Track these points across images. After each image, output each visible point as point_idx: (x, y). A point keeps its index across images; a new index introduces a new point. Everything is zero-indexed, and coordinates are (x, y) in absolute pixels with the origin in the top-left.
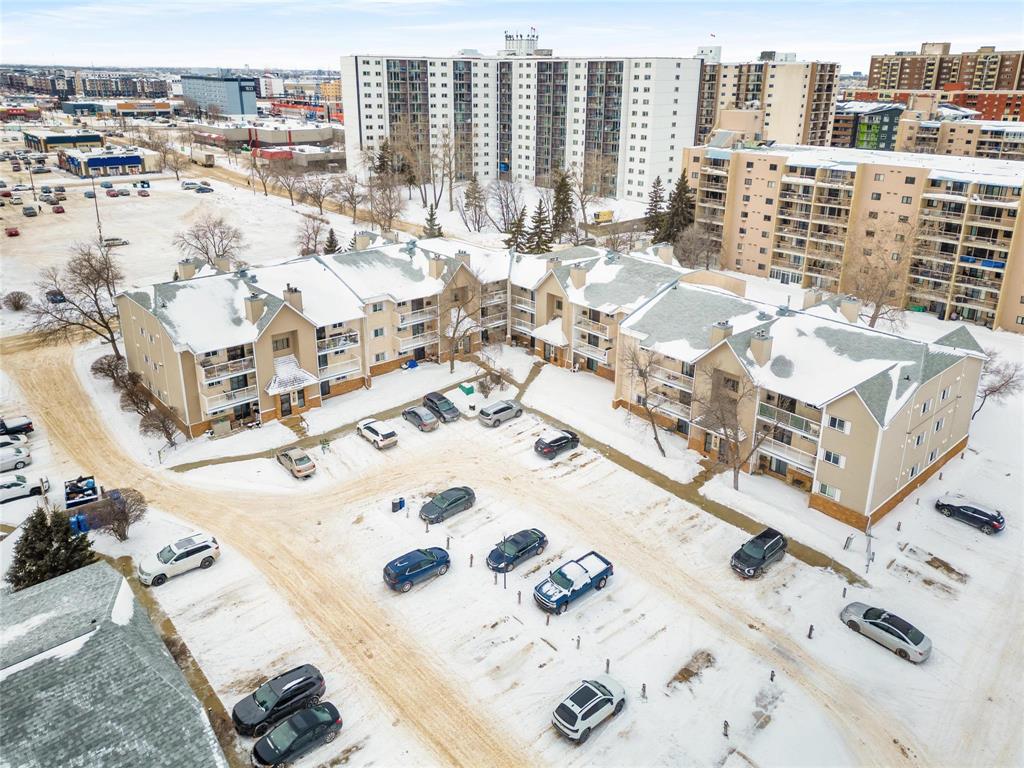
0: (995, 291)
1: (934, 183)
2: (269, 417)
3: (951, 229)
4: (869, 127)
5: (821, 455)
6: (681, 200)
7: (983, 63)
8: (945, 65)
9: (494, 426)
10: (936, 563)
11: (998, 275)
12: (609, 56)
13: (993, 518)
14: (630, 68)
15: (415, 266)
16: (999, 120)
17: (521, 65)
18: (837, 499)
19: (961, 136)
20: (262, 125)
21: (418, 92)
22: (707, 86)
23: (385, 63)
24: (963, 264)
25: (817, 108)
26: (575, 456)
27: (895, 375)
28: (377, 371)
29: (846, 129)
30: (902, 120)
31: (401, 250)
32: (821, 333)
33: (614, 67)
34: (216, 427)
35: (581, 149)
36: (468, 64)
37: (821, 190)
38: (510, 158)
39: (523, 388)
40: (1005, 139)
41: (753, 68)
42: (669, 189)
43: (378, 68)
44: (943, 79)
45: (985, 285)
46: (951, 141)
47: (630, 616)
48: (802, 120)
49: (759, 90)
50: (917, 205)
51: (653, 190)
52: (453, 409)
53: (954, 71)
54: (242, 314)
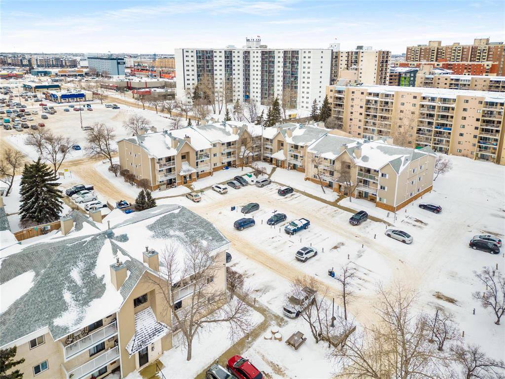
0: (448, 139)
1: (424, 98)
2: (179, 184)
3: (431, 116)
4: (405, 78)
5: (379, 187)
6: (326, 107)
7: (455, 50)
8: (439, 51)
9: (261, 187)
10: (417, 221)
11: (449, 133)
12: (293, 48)
13: (438, 208)
14: (302, 53)
15: (227, 130)
16: (462, 74)
17: (254, 52)
18: (385, 202)
19: (442, 81)
20: (132, 80)
21: (209, 64)
22: (334, 61)
23: (195, 52)
24: (436, 130)
25: (382, 70)
26: (293, 195)
27: (403, 159)
28: (215, 170)
29: (395, 79)
30: (417, 75)
31: (221, 125)
32: (378, 148)
33: (295, 53)
34: (162, 187)
35: (281, 88)
36: (231, 52)
37: (381, 102)
38: (249, 93)
39: (270, 175)
40: (460, 83)
41: (354, 53)
42: (320, 105)
43: (192, 54)
44: (439, 57)
45: (445, 137)
46: (438, 83)
47: (316, 235)
48: (376, 75)
49: (356, 62)
50: (418, 106)
51: (313, 104)
52: (245, 181)
53: (443, 53)
54: (170, 145)
